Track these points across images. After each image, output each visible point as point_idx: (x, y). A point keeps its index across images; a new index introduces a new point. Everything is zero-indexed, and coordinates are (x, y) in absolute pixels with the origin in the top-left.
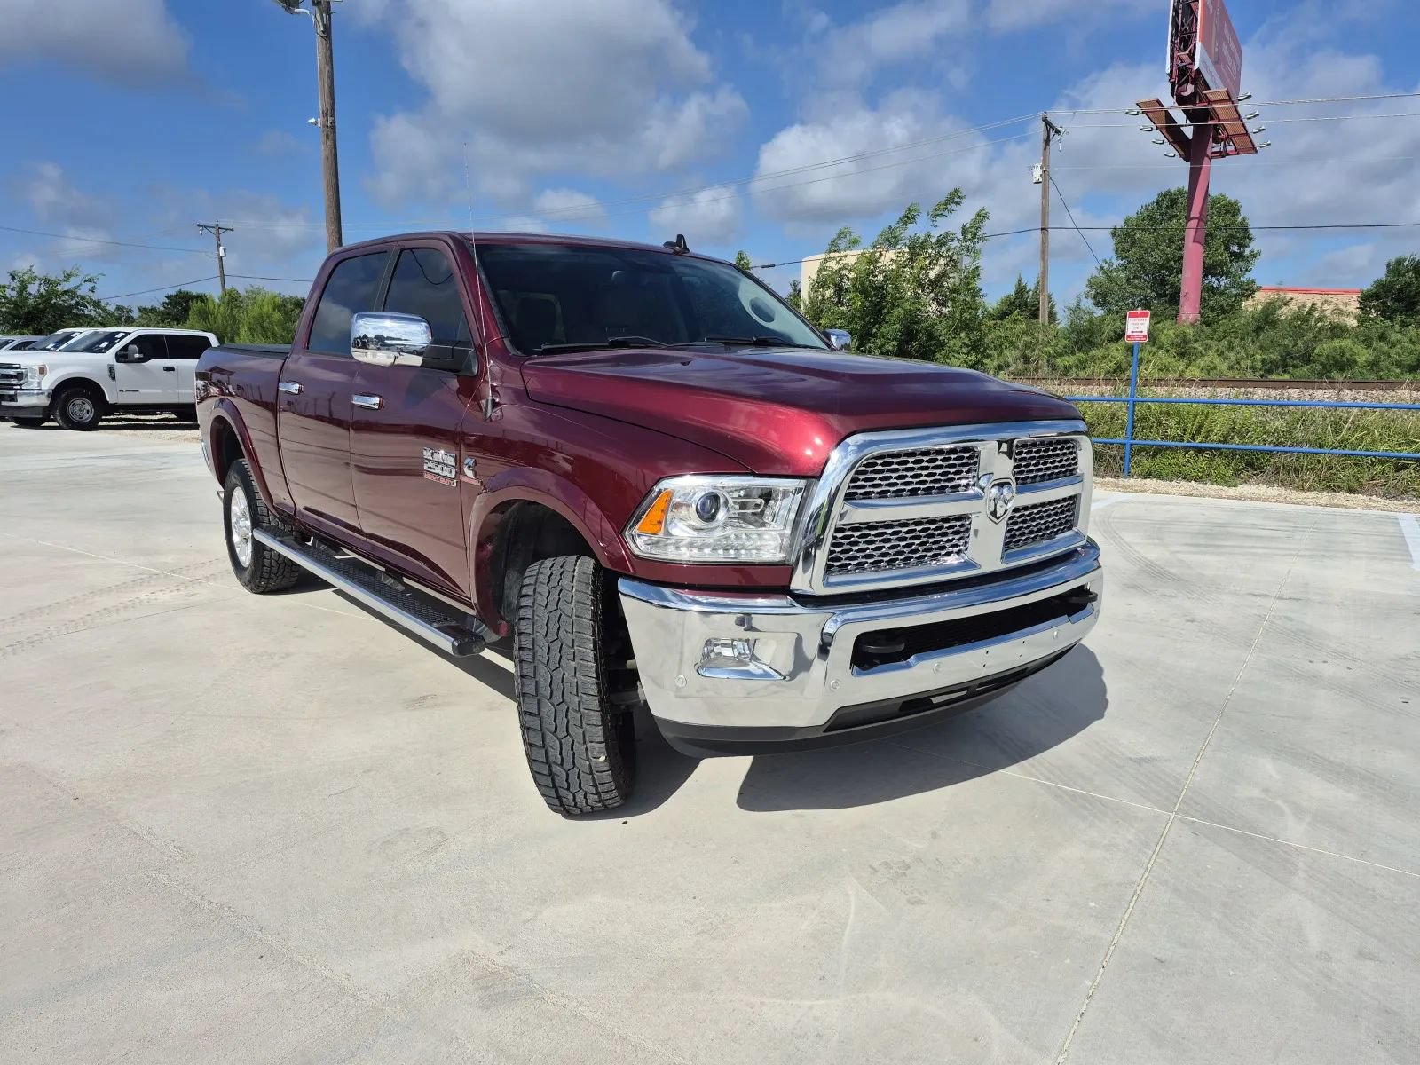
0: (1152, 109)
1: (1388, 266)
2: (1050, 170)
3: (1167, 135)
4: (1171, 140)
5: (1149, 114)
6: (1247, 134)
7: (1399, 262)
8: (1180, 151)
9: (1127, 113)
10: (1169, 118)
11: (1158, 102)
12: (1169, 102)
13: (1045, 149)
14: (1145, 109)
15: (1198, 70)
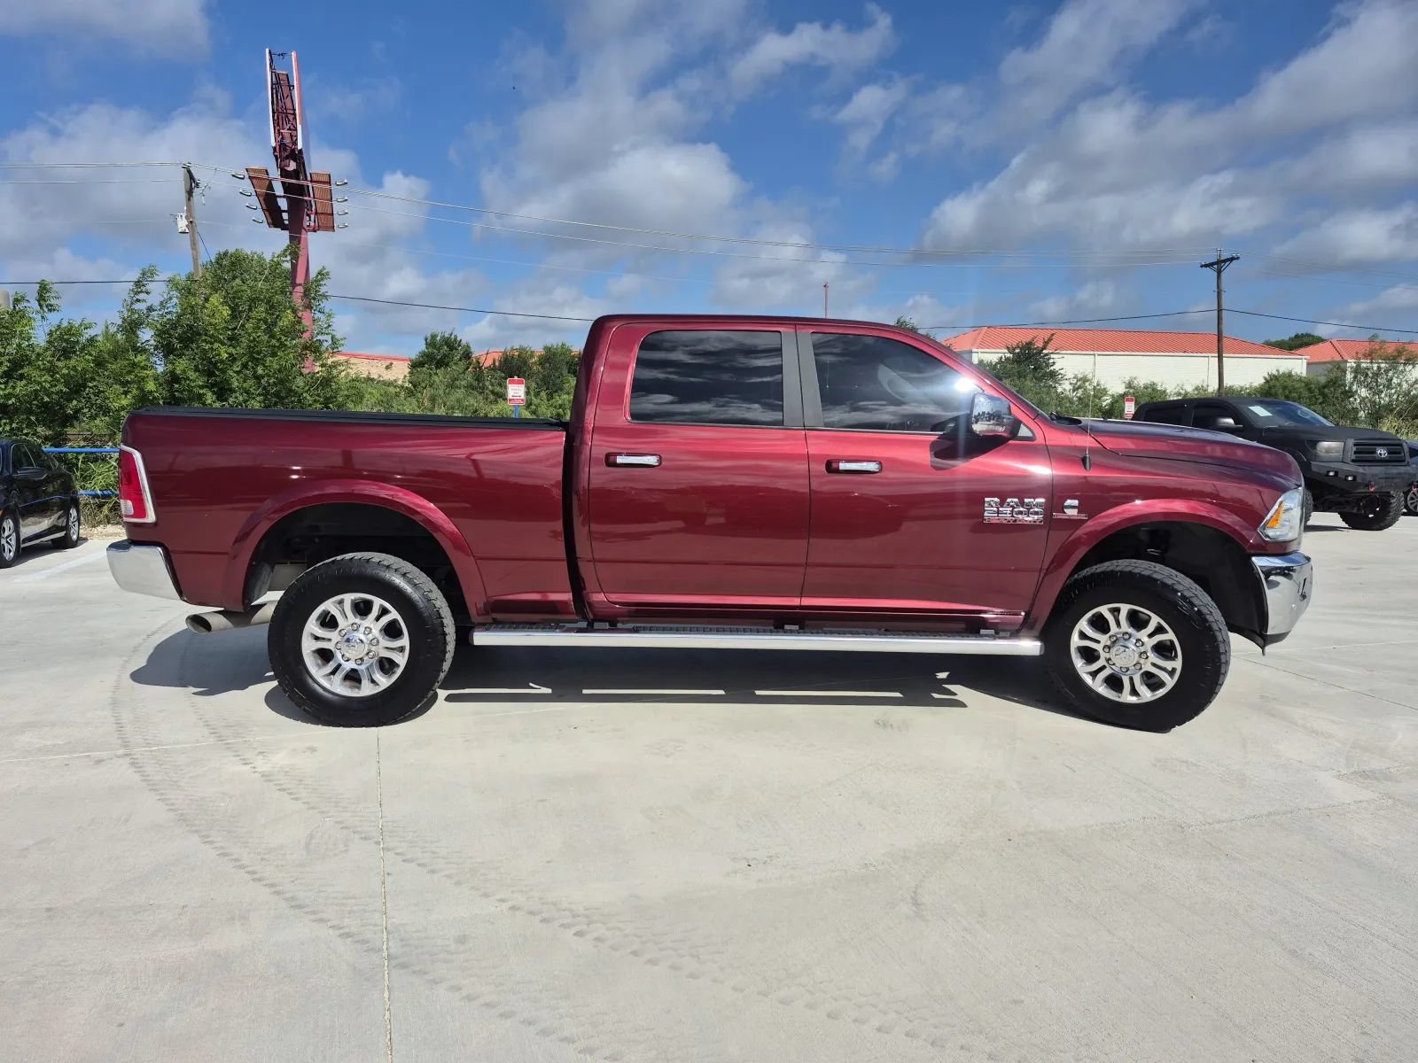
0: (256, 177)
1: (426, 339)
2: (196, 221)
3: (262, 202)
4: (264, 207)
5: (254, 181)
6: (332, 214)
7: (434, 337)
8: (269, 219)
9: (233, 176)
10: (270, 187)
11: (267, 171)
12: (275, 173)
13: (189, 199)
14: (252, 174)
15: (301, 150)
